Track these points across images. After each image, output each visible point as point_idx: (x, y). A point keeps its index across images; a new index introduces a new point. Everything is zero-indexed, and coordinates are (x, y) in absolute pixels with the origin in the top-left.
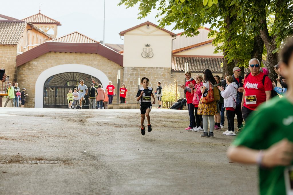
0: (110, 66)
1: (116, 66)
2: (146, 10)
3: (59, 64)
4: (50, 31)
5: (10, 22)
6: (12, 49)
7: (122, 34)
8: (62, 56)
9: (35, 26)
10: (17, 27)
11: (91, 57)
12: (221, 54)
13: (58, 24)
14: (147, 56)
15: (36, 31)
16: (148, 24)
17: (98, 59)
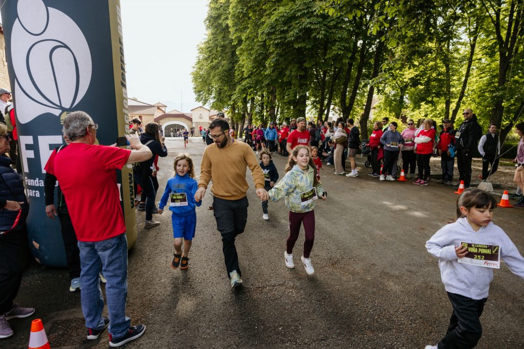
0: (188, 122)
1: (190, 122)
2: (204, 104)
3: (170, 121)
4: (163, 109)
5: (151, 106)
6: (152, 116)
7: (192, 110)
8: (170, 118)
9: (160, 108)
10: (154, 108)
11: (181, 119)
12: (230, 118)
13: (166, 106)
14: (201, 118)
15: (160, 109)
16: (201, 107)
17: (183, 119)
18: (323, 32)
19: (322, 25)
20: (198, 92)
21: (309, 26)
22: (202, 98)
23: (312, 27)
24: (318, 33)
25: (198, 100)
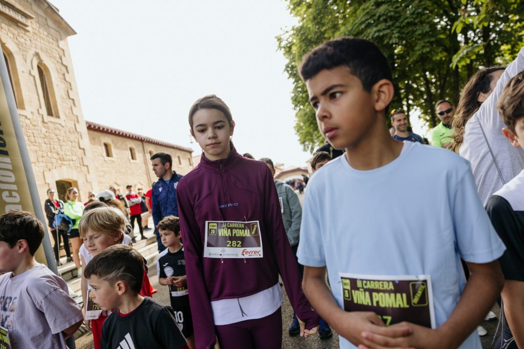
3: (288, 177)
11: (298, 172)
15: (278, 168)
18: (397, 35)
19: (393, 28)
20: (303, 143)
21: (377, 34)
22: (308, 148)
23: (381, 34)
24: (391, 38)
25: (305, 150)
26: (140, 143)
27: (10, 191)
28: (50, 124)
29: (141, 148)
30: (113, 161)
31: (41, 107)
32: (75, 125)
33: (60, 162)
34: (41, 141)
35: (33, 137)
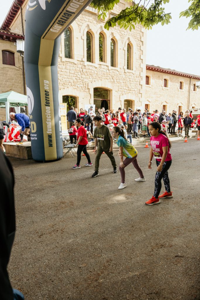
26: (189, 79)
27: (49, 115)
28: (127, 73)
29: (188, 82)
30: (168, 90)
31: (125, 66)
32: (140, 73)
33: (128, 91)
34: (121, 81)
35: (118, 80)
